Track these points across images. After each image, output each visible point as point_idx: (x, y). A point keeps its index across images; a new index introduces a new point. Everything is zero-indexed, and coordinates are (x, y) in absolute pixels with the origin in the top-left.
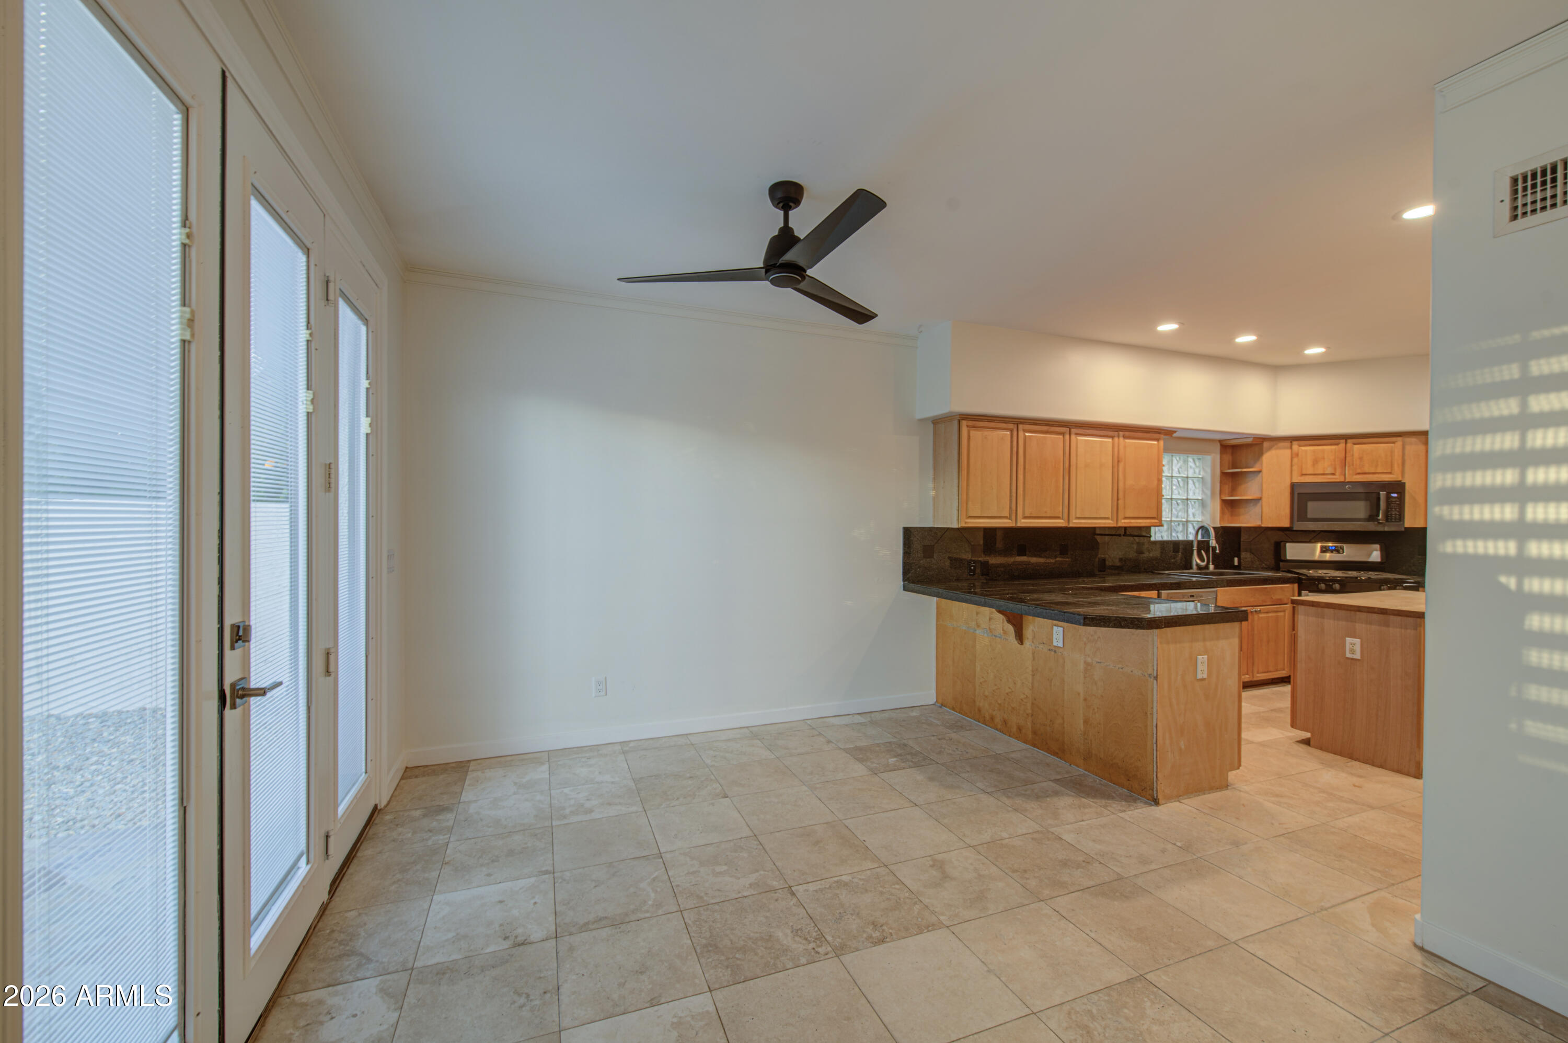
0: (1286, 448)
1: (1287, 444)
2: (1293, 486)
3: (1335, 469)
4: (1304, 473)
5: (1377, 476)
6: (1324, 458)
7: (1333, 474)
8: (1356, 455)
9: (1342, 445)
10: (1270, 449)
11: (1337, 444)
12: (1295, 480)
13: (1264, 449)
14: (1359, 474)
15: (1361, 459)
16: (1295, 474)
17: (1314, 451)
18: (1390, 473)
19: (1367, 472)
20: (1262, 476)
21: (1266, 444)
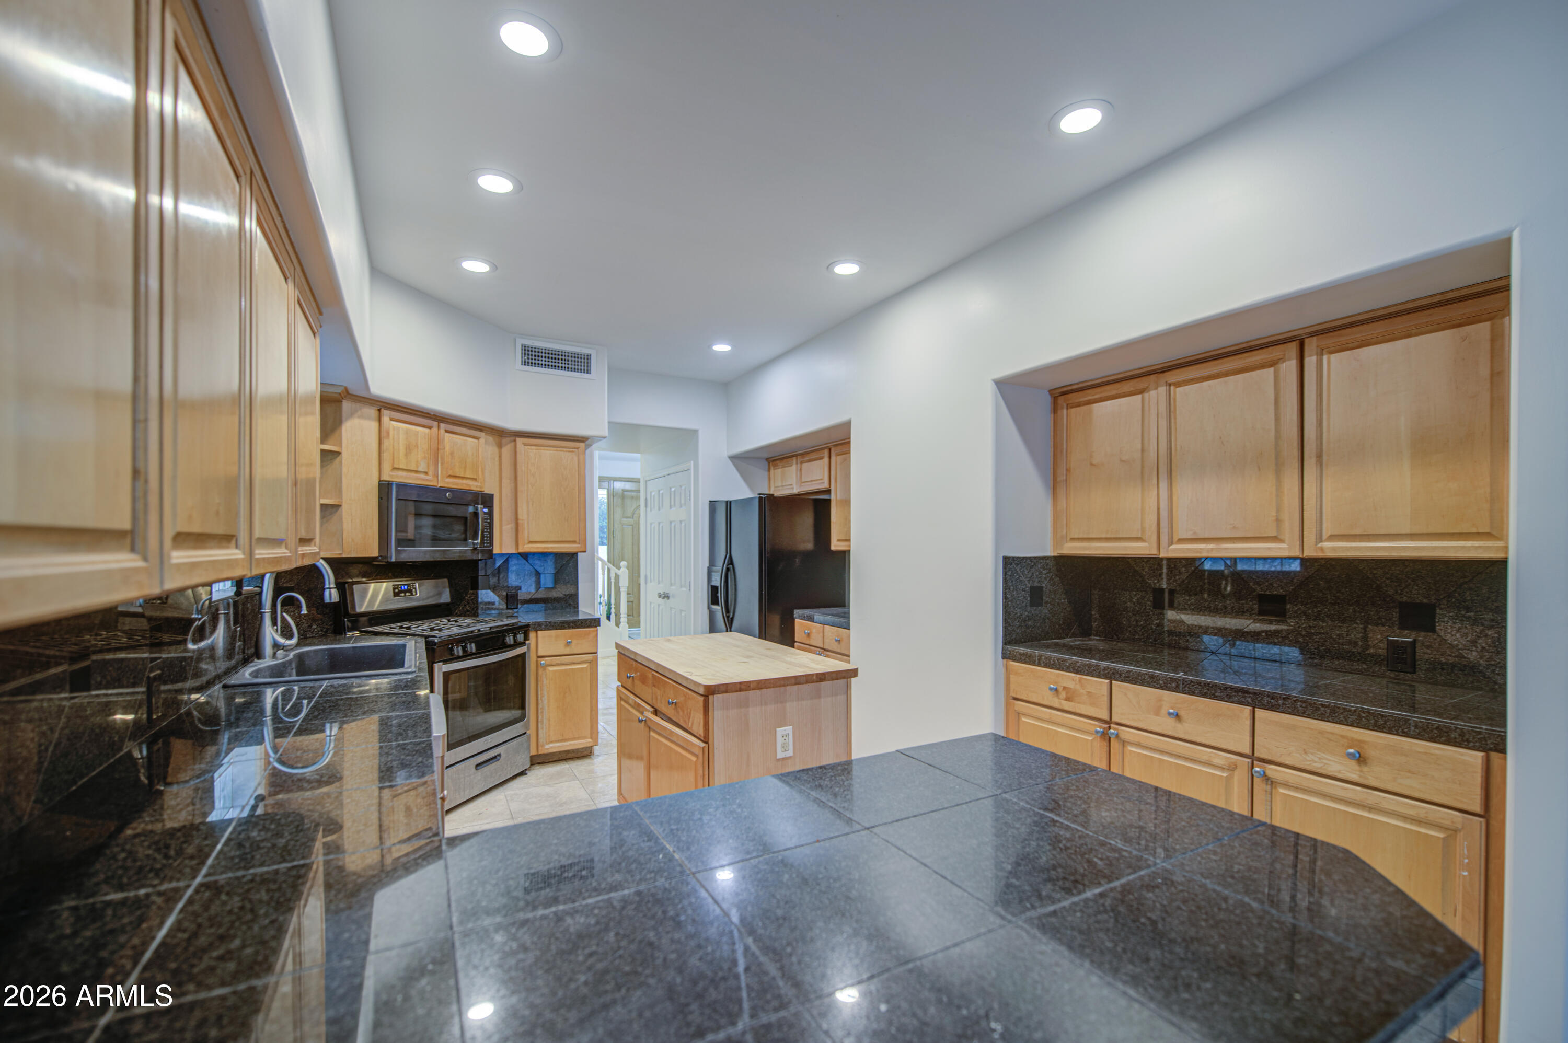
0: (369, 418)
1: (372, 411)
2: (385, 488)
3: (428, 466)
4: (396, 466)
5: (464, 481)
6: (417, 446)
7: (426, 473)
8: (447, 448)
9: (435, 430)
10: (351, 415)
11: (430, 428)
12: (386, 477)
13: (344, 415)
14: (450, 476)
15: (452, 454)
16: (386, 467)
17: (407, 432)
18: (475, 479)
19: (458, 475)
20: (341, 463)
21: (346, 405)
